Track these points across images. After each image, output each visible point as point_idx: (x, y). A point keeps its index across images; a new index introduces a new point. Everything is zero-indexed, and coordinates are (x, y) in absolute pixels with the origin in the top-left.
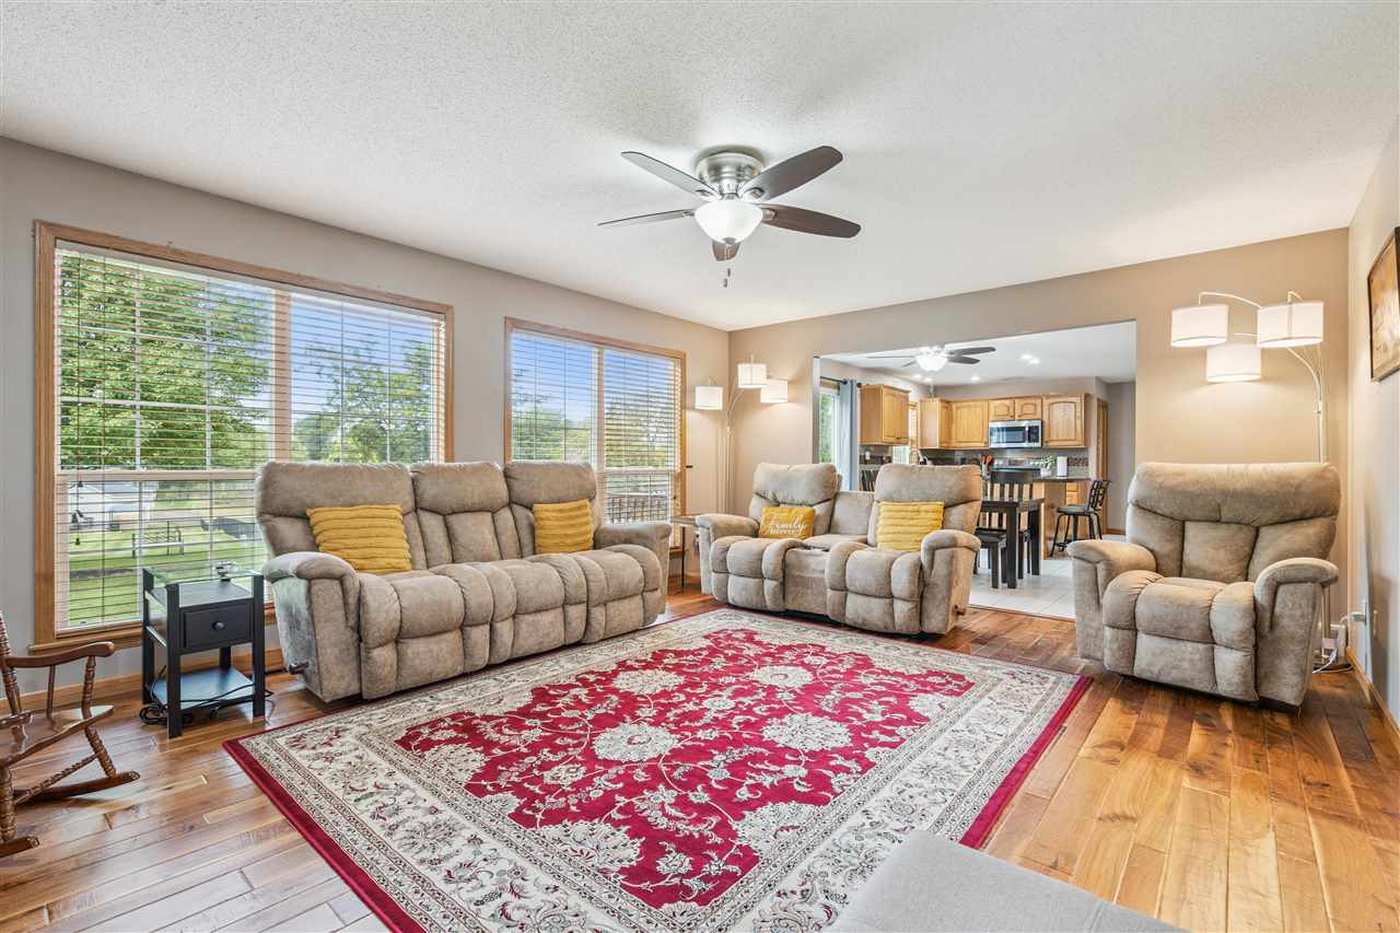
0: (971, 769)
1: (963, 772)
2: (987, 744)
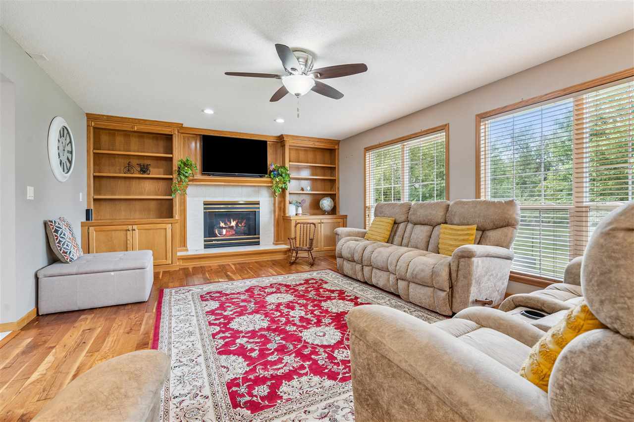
0: (175, 343)
1: (177, 340)
2: (178, 358)
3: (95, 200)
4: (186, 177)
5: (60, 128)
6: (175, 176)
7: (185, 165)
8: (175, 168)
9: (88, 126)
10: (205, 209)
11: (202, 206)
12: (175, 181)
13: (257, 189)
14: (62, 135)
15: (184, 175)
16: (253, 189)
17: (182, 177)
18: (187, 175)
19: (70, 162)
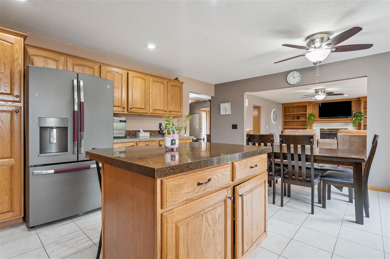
3: (284, 128)
4: (311, 120)
5: (274, 111)
6: (307, 120)
7: (311, 115)
8: (307, 117)
9: (282, 107)
10: (321, 131)
11: (320, 130)
12: (308, 122)
13: (347, 123)
14: (274, 113)
15: (310, 119)
16: (344, 123)
17: (309, 120)
18: (311, 119)
19: (276, 119)
